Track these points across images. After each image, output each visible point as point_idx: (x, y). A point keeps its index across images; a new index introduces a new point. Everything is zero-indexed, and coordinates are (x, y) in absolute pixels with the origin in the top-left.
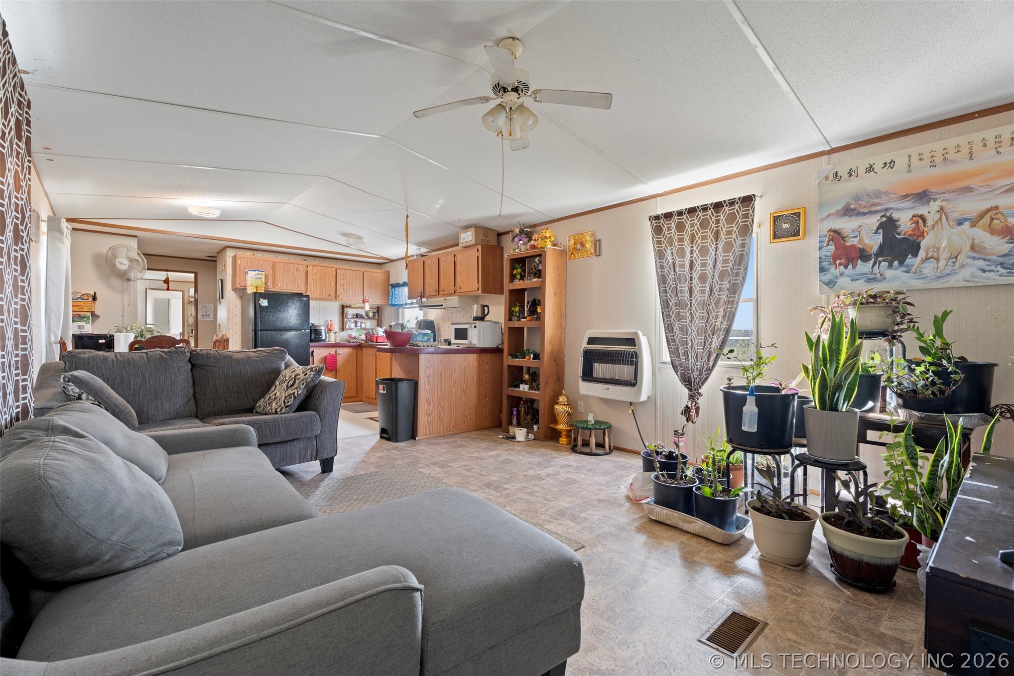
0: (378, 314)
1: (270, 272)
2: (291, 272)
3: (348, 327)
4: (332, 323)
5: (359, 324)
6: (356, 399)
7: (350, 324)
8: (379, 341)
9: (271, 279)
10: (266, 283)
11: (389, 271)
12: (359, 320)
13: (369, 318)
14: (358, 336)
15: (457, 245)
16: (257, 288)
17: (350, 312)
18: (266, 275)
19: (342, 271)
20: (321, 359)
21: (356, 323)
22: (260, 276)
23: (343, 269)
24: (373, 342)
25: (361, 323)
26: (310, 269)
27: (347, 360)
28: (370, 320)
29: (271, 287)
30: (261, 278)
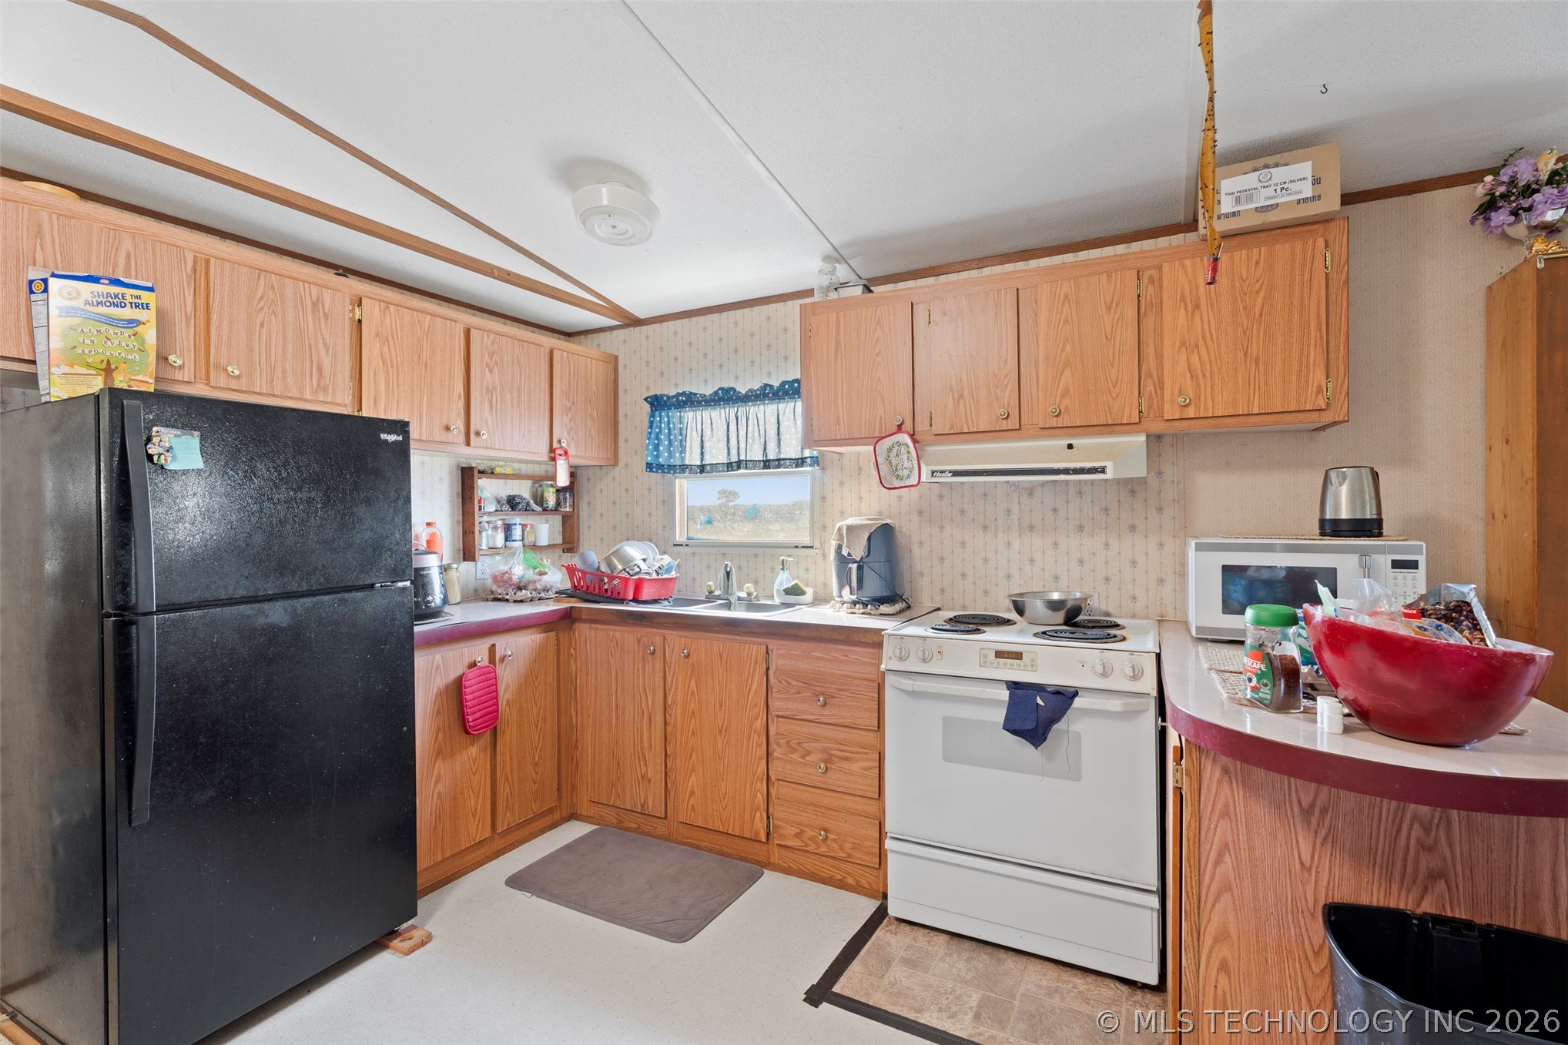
0: (573, 496)
1: (183, 303)
2: (290, 319)
3: (484, 547)
4: (433, 535)
5: (517, 533)
6: (557, 816)
7: (489, 537)
8: (645, 596)
9: (184, 335)
10: (162, 358)
11: (616, 358)
12: (517, 519)
13: (545, 510)
14: (531, 574)
15: (1191, 226)
16: (108, 371)
17: (488, 490)
18: (161, 315)
19: (487, 341)
20: (440, 694)
21: (508, 528)
22: (128, 313)
23: (489, 331)
24: (622, 601)
25: (524, 526)
26: (371, 312)
27: (530, 678)
28: (550, 517)
29: (186, 375)
30: (134, 323)
